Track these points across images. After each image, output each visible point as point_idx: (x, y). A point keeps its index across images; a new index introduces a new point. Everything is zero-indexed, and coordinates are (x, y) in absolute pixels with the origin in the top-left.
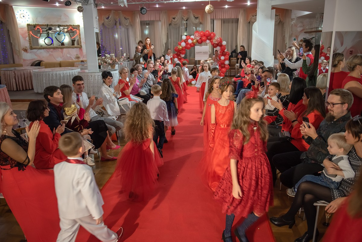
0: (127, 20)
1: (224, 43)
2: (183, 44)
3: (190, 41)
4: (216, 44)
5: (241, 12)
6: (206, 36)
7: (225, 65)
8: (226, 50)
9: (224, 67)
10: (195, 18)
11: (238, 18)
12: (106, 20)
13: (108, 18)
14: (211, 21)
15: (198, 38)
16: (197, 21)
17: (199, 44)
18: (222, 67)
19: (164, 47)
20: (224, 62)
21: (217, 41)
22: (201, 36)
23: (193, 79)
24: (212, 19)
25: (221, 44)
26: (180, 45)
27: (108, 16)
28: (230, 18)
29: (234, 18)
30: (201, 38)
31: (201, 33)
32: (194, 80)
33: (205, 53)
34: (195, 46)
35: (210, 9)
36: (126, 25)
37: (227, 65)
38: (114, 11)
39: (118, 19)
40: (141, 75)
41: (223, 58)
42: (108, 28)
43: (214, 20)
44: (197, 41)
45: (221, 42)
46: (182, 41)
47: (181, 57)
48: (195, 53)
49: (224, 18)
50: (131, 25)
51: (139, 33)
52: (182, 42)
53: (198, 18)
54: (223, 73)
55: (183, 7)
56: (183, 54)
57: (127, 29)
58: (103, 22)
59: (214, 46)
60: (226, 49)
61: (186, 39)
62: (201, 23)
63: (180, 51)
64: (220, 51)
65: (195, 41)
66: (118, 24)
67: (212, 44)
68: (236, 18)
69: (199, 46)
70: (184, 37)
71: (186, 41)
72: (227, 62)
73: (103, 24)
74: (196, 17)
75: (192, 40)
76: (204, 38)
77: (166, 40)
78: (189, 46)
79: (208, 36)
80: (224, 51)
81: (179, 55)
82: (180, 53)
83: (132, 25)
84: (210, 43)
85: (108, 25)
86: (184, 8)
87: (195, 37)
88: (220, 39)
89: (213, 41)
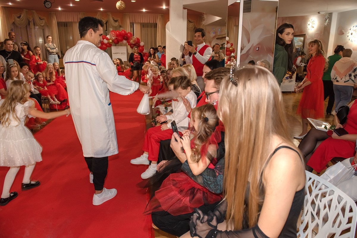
0: (43, 20)
1: (142, 44)
3: (105, 41)
4: (133, 44)
5: (159, 17)
6: (122, 36)
8: (144, 51)
10: (113, 21)
11: (157, 23)
12: (18, 19)
13: (19, 17)
14: (131, 25)
15: (114, 38)
16: (117, 24)
17: (115, 45)
21: (134, 41)
24: (131, 22)
25: (139, 44)
27: (19, 15)
28: (149, 22)
29: (153, 22)
30: (116, 38)
31: (117, 33)
33: (123, 53)
34: (112, 47)
35: (120, 5)
36: (41, 26)
38: (27, 10)
39: (32, 18)
42: (20, 28)
43: (133, 24)
44: (113, 41)
45: (139, 42)
48: (112, 53)
49: (143, 22)
50: (47, 25)
51: (56, 34)
53: (117, 21)
55: (100, 9)
57: (43, 30)
58: (13, 21)
59: (132, 46)
62: (120, 27)
65: (111, 41)
66: (32, 24)
67: (129, 45)
68: (154, 22)
73: (14, 23)
74: (115, 20)
75: (107, 39)
76: (120, 38)
78: (104, 46)
79: (125, 36)
83: (49, 25)
84: (127, 44)
85: (20, 25)
86: (102, 9)
88: (138, 39)
89: (130, 41)
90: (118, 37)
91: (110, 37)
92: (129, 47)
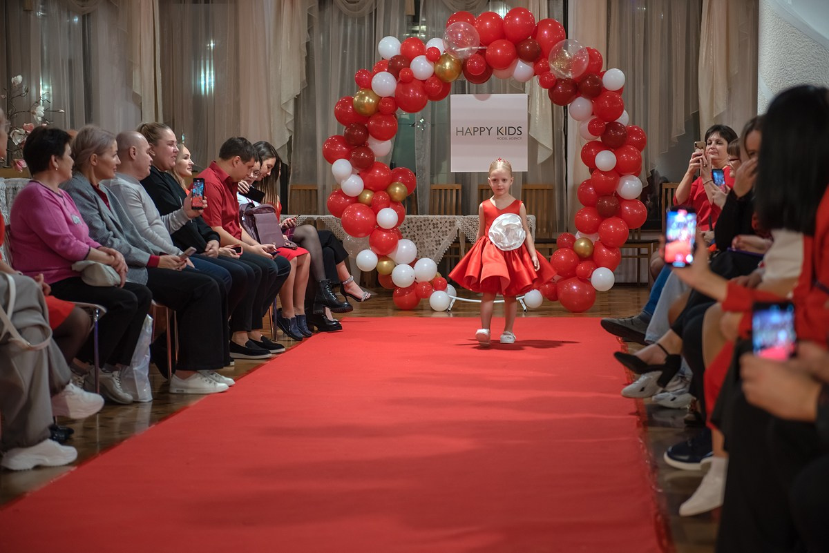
1: (614, 78)
2: (384, 83)
3: (421, 67)
4: (568, 82)
6: (508, 40)
7: (621, 200)
8: (624, 119)
9: (617, 213)
15: (466, 49)
17: (473, 86)
18: (604, 215)
19: (290, 119)
20: (615, 184)
21: (573, 64)
22: (485, 42)
23: (442, 280)
25: (601, 83)
26: (366, 86)
30: (482, 52)
31: (482, 23)
32: (444, 288)
33: (507, 132)
34: (452, 96)
37: (631, 202)
40: (103, 188)
41: (605, 159)
44: (463, 66)
45: (595, 70)
46: (376, 64)
47: (369, 152)
48: (453, 130)
52: (380, 70)
54: (608, 248)
56: (382, 138)
57: (86, 19)
59: (561, 93)
60: (625, 111)
61: (396, 56)
63: (367, 118)
64: (592, 123)
65: (448, 64)
67: (543, 84)
69: (471, 96)
70: (391, 46)
71: (398, 66)
72: (631, 186)
75: (434, 57)
76: (499, 50)
77: (302, 84)
78: (414, 93)
79: (525, 39)
80: (613, 125)
81: (362, 145)
82: (367, 132)
84: (536, 79)
87: (449, 42)
88: (592, 54)
89: (552, 66)
90: (487, 44)
91: (447, 47)
92: (541, 95)
